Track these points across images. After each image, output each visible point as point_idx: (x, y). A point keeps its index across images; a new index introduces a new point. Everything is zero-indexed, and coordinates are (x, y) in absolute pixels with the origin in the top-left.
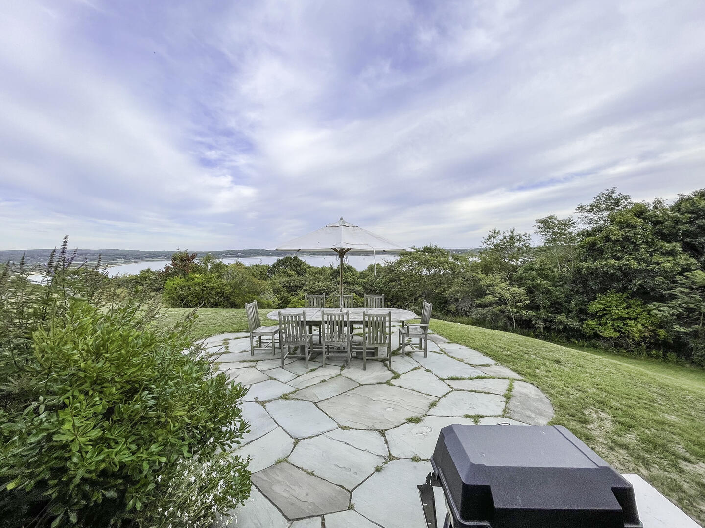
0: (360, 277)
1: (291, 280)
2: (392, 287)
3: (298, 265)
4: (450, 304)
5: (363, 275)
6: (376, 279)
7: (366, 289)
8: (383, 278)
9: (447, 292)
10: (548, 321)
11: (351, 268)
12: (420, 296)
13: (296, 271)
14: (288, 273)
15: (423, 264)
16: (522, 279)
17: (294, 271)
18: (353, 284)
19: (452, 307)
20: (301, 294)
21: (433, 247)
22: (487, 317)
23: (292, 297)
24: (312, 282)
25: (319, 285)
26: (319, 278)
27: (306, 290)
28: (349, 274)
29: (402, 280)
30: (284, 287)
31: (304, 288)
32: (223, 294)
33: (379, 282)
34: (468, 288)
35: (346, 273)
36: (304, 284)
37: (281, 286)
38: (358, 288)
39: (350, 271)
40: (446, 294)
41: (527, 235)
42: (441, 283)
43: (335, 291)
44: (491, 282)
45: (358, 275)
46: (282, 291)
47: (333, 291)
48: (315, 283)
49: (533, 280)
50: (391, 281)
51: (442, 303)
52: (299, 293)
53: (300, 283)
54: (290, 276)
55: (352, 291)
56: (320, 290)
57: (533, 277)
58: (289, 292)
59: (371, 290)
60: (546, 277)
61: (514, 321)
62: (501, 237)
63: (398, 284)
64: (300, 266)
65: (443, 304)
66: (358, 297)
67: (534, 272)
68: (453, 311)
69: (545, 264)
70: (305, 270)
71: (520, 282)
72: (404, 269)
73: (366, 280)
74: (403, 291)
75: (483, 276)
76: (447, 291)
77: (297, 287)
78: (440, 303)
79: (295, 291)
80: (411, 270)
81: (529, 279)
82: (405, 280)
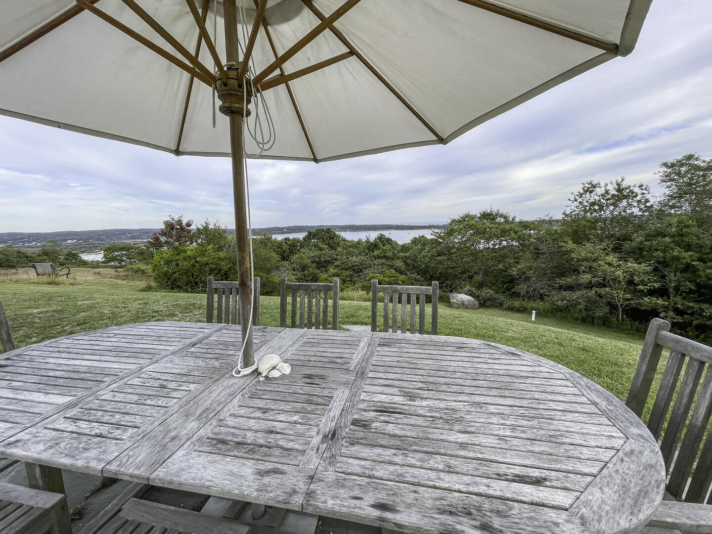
0: (402, 251)
1: (321, 255)
2: (440, 262)
3: (331, 238)
4: (518, 284)
5: (405, 248)
6: (421, 253)
7: (408, 265)
8: (429, 251)
9: (514, 269)
10: (687, 314)
11: (391, 240)
12: (476, 273)
13: (329, 245)
14: (318, 246)
15: (481, 233)
16: (641, 249)
17: (326, 244)
18: (393, 259)
19: (522, 288)
20: (332, 270)
21: (495, 212)
22: (579, 304)
23: (321, 274)
24: (344, 257)
25: (353, 260)
26: (354, 252)
27: (338, 266)
28: (387, 247)
29: (453, 253)
30: (313, 262)
31: (336, 263)
32: (220, 270)
33: (424, 257)
34: (544, 263)
35: (384, 246)
36: (336, 259)
37: (310, 261)
38: (399, 263)
39: (389, 243)
40: (514, 271)
41: (644, 187)
42: (504, 257)
43: (371, 267)
44: (589, 255)
45: (400, 248)
46: (310, 267)
47: (368, 267)
48: (348, 258)
49: (664, 251)
50: (439, 255)
51: (507, 283)
52: (330, 269)
53: (330, 257)
54: (321, 250)
55: (392, 267)
56: (353, 266)
57: (666, 247)
58: (318, 268)
59: (413, 266)
60: (688, 247)
61: (621, 310)
62: (600, 191)
63: (449, 259)
64: (333, 239)
65: (507, 285)
66: (398, 274)
67: (667, 239)
68: (522, 293)
69: (688, 227)
70: (338, 243)
71: (638, 254)
72: (456, 240)
73: (408, 254)
74: (455, 267)
75: (574, 246)
76: (515, 267)
77: (328, 262)
78: (503, 282)
79: (326, 267)
80: (465, 241)
81: (657, 250)
82: (457, 254)
